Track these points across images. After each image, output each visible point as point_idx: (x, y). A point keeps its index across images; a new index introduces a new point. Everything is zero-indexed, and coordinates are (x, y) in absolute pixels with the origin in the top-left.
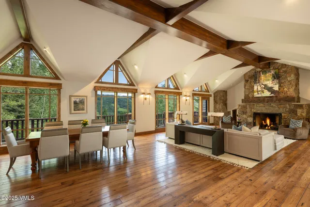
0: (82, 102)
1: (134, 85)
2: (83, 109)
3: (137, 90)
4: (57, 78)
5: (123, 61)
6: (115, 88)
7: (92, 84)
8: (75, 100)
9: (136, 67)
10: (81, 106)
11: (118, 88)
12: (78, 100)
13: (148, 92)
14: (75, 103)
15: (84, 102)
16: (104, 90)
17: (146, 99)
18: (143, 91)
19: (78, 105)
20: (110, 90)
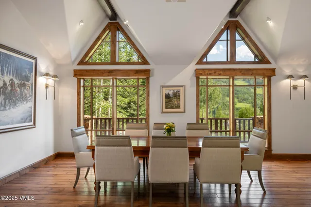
0: (177, 95)
1: (268, 62)
2: (178, 107)
3: (273, 70)
4: (145, 62)
5: (244, 21)
6: (230, 70)
7: (192, 67)
8: (167, 92)
9: (271, 24)
10: (175, 101)
11: (234, 70)
12: (171, 93)
13: (302, 74)
14: (167, 96)
15: (179, 96)
16: (210, 74)
17: (295, 87)
18: (288, 72)
19: (172, 101)
20: (220, 75)
